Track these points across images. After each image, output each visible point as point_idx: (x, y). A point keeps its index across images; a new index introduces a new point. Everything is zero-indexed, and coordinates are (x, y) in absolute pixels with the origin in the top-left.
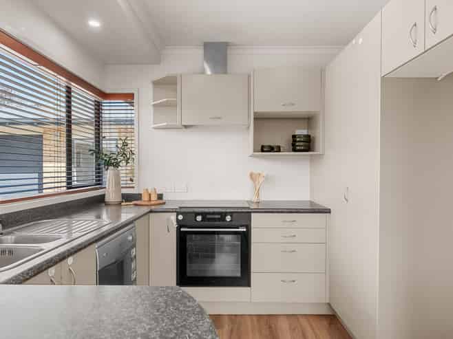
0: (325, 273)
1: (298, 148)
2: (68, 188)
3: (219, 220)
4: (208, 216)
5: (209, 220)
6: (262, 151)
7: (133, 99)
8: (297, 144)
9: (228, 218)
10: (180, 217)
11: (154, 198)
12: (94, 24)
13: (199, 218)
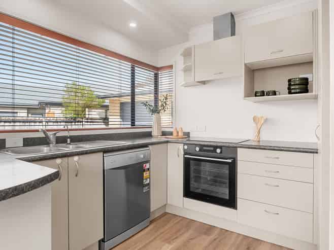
0: (313, 213)
1: (293, 91)
2: (132, 126)
3: (212, 151)
4: (205, 148)
5: (205, 151)
6: (256, 96)
7: (172, 68)
8: (292, 87)
9: (218, 151)
10: (186, 147)
11: (180, 134)
12: (133, 25)
13: (197, 149)
